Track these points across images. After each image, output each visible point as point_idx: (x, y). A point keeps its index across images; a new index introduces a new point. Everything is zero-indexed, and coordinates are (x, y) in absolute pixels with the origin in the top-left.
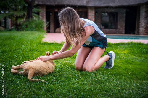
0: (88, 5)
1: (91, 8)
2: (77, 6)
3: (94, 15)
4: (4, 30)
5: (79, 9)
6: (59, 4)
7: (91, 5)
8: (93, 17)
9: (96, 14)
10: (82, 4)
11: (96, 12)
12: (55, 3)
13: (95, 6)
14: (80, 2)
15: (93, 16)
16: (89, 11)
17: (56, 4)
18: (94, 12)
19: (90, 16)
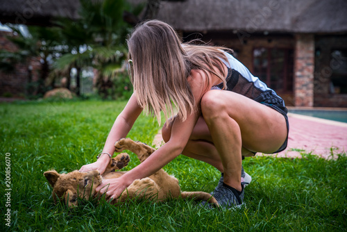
0: (296, 30)
1: (305, 36)
2: (266, 33)
3: (312, 55)
4: (70, 97)
5: (270, 41)
6: (218, 28)
7: (303, 28)
8: (311, 61)
9: (318, 53)
10: (279, 27)
11: (317, 49)
12: (207, 25)
13: (316, 30)
14: (275, 21)
15: (309, 58)
16: (299, 45)
17: (210, 27)
18: (312, 48)
19: (302, 59)
